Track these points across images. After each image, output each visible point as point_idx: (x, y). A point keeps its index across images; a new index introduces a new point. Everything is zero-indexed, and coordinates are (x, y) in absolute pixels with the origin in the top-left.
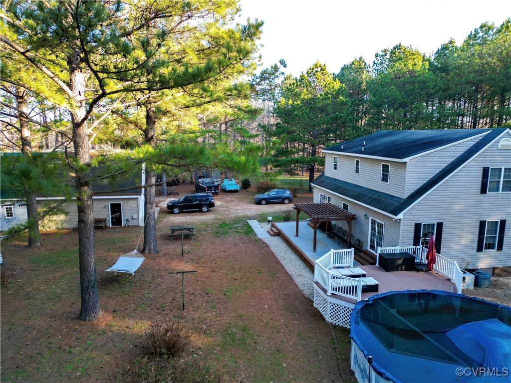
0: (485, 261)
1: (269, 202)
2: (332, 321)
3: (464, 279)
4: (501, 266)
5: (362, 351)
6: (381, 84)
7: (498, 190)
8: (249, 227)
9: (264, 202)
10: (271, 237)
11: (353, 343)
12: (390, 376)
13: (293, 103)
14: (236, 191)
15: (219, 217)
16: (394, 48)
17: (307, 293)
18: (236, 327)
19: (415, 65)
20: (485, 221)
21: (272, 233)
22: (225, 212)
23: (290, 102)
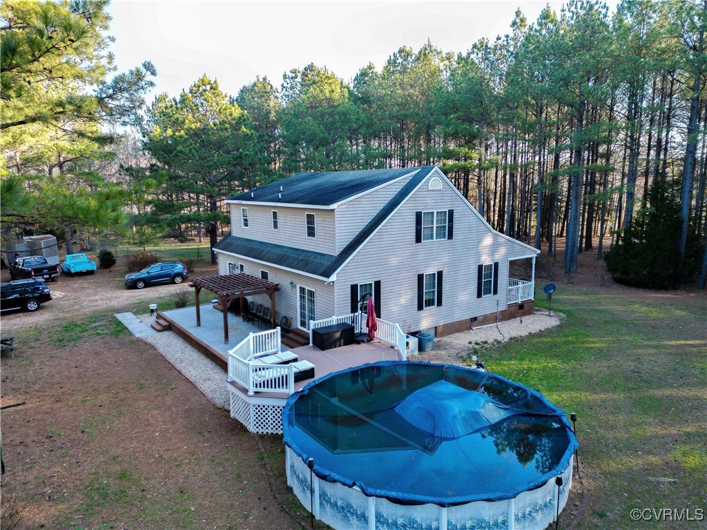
0: (427, 320)
1: (149, 283)
2: (257, 430)
3: (407, 343)
4: (442, 324)
5: (299, 455)
6: (294, 114)
7: (432, 238)
8: (119, 324)
9: (141, 284)
10: (157, 333)
11: (288, 449)
12: (337, 477)
13: (174, 134)
14: (90, 273)
15: (61, 315)
16: (306, 69)
17: (219, 402)
18: (109, 475)
19: (333, 91)
20: (423, 275)
21: (158, 327)
22: (72, 306)
23: (169, 132)
